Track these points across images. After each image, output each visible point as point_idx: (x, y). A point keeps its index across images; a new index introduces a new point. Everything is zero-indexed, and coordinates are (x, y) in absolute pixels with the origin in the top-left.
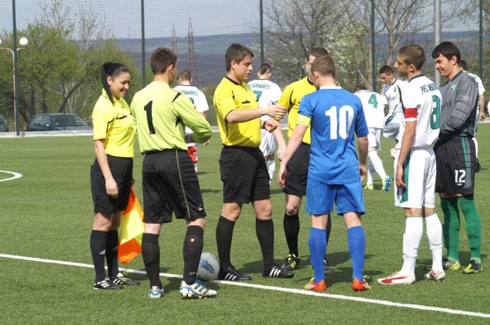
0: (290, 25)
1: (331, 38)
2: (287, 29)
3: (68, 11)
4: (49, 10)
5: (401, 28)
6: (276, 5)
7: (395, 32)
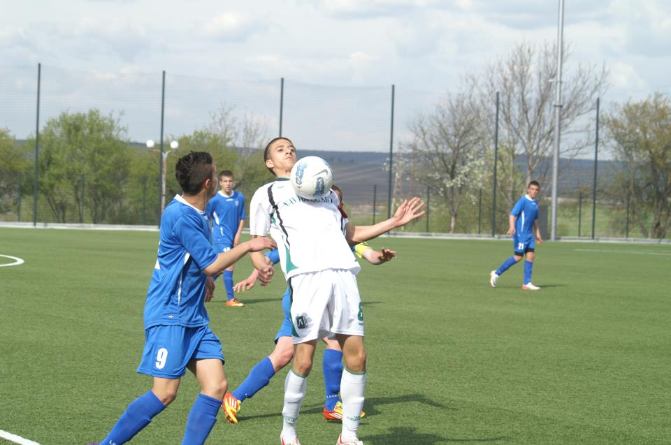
0: (434, 143)
1: (471, 157)
2: (432, 148)
3: (234, 121)
4: (217, 119)
5: (540, 151)
6: (423, 125)
7: (535, 154)
